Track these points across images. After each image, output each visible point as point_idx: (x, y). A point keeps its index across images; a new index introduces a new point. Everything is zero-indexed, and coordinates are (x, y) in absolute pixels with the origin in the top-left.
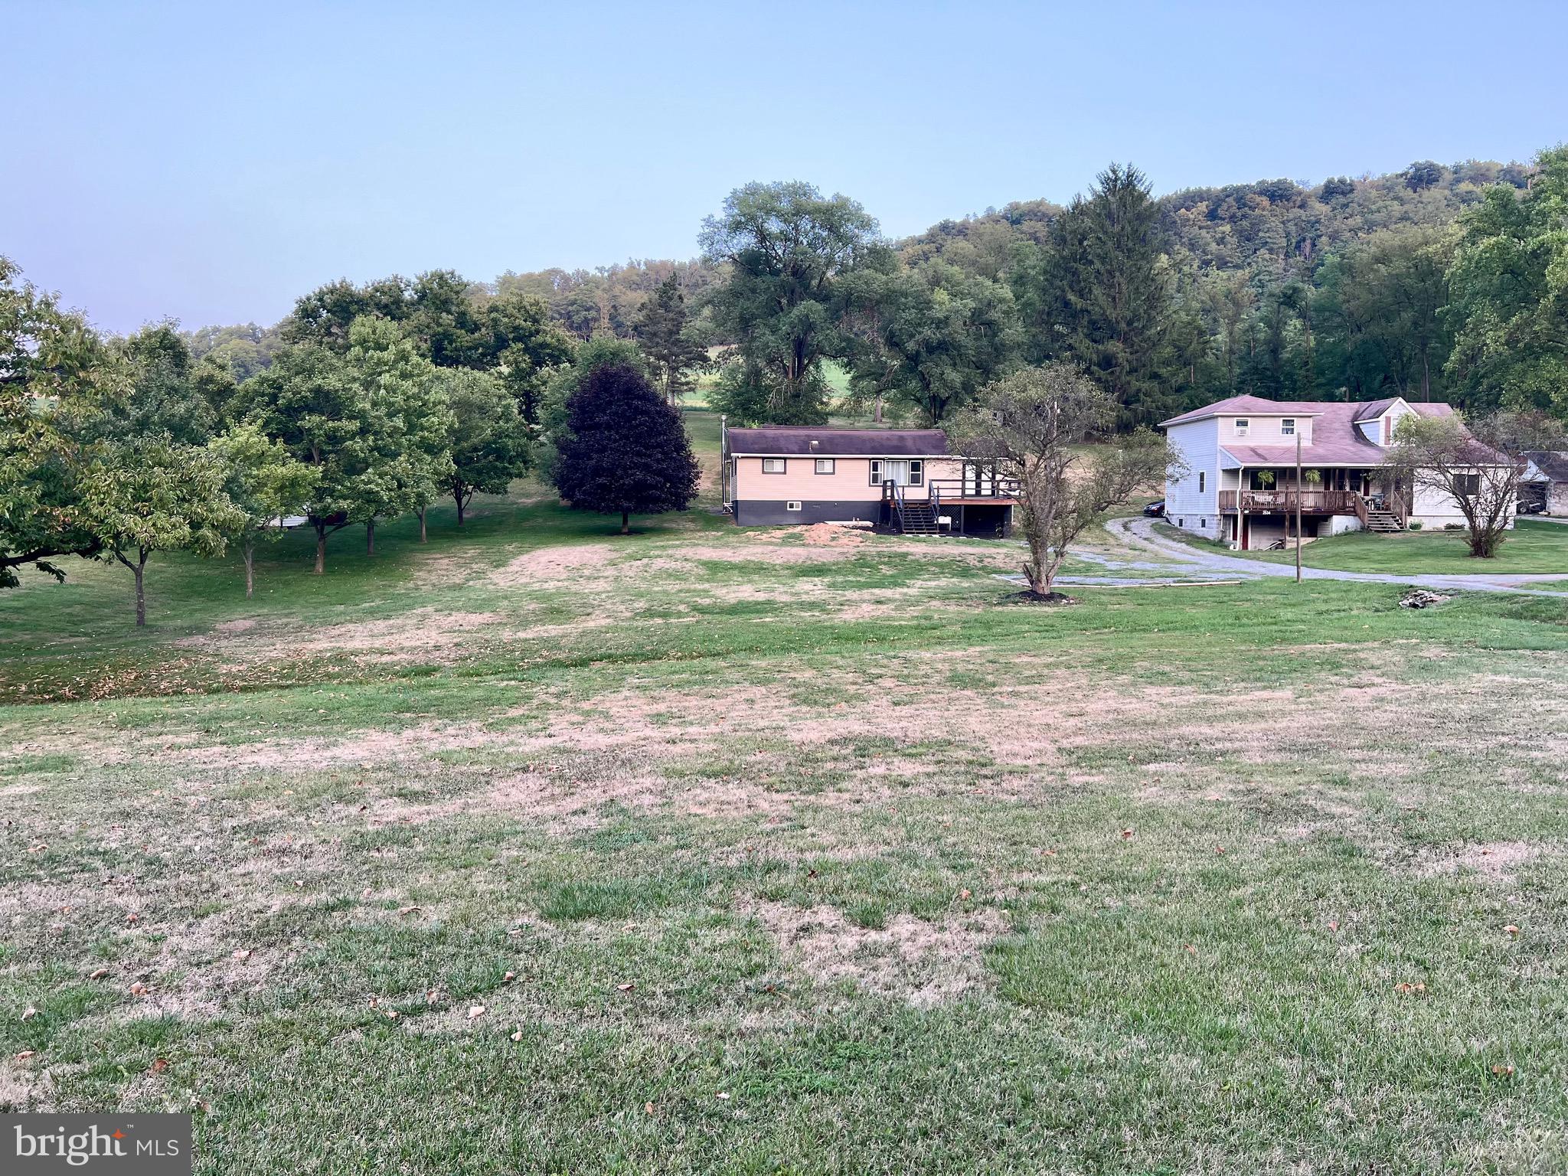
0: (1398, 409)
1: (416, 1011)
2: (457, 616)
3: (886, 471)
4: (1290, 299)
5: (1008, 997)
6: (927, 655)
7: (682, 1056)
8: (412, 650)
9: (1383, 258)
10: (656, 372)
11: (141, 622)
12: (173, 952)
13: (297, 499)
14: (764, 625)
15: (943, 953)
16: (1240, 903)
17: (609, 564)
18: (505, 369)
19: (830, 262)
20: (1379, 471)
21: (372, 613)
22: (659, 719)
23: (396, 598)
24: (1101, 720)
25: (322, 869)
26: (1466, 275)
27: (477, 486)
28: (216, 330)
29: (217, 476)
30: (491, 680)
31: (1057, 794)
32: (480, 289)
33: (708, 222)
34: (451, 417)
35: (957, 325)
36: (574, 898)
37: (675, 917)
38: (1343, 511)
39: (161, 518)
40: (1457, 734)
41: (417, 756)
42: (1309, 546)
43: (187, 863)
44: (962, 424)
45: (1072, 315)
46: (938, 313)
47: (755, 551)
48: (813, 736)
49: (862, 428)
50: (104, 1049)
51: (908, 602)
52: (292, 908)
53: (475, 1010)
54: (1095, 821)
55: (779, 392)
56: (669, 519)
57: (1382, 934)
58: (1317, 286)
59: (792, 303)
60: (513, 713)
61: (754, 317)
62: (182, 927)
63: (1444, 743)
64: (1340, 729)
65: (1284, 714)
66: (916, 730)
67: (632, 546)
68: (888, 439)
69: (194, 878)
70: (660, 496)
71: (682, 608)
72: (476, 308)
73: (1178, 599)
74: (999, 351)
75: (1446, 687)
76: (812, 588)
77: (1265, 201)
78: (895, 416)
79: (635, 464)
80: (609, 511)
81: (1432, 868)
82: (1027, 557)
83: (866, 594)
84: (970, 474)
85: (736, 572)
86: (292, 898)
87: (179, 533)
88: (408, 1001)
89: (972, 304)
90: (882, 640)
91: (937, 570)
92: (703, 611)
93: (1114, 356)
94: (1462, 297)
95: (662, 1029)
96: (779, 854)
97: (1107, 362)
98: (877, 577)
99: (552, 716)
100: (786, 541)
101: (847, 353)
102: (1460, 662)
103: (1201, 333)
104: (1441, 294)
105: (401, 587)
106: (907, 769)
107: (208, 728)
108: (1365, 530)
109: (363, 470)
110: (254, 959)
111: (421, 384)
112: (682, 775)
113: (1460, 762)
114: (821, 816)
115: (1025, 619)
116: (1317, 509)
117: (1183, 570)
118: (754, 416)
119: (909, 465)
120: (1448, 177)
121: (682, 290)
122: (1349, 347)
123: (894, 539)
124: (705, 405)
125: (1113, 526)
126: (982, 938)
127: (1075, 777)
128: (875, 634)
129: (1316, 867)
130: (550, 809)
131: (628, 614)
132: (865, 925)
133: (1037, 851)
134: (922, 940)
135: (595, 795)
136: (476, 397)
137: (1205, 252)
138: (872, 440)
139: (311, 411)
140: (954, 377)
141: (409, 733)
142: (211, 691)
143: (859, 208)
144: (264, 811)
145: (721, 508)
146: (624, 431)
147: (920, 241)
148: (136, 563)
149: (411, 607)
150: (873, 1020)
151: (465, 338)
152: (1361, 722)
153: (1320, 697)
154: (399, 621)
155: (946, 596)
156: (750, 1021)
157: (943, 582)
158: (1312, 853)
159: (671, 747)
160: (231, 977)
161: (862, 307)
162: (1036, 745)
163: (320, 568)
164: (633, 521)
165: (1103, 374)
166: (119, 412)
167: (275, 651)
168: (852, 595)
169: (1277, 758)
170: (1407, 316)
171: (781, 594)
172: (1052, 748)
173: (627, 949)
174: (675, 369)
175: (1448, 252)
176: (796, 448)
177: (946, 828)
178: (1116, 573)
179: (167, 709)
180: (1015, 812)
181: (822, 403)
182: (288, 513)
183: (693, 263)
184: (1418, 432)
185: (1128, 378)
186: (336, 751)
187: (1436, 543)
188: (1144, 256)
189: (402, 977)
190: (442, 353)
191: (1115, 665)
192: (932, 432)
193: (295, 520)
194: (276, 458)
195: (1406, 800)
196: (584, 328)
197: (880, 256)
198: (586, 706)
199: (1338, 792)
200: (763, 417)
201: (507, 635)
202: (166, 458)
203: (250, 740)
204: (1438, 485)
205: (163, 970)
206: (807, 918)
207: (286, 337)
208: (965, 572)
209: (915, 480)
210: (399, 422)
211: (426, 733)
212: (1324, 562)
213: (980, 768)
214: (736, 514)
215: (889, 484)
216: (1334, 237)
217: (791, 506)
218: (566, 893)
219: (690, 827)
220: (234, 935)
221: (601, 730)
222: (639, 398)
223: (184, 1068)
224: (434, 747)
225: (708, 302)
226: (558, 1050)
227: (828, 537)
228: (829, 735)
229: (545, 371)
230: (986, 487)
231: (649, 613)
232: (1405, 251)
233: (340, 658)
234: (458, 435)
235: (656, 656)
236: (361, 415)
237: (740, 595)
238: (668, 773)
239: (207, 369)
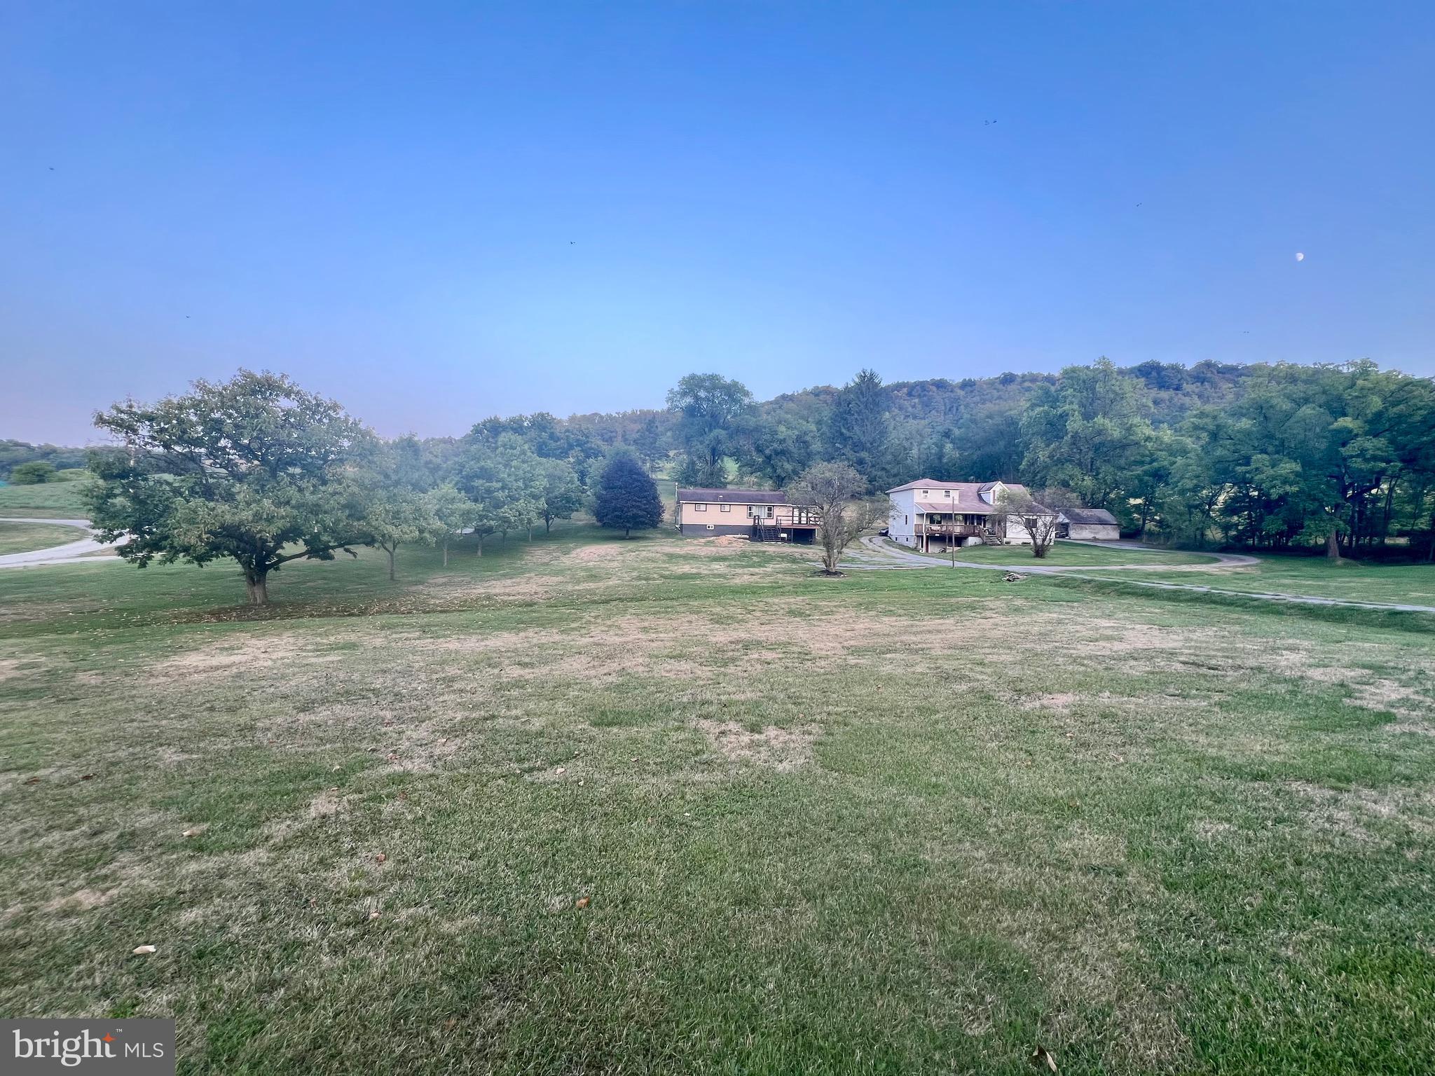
0: (999, 487)
1: (531, 770)
2: (545, 578)
3: (755, 511)
4: (947, 434)
5: (827, 767)
6: (776, 601)
7: (665, 795)
8: (524, 594)
9: (990, 417)
10: (644, 462)
11: (392, 578)
12: (408, 739)
13: (470, 520)
14: (696, 585)
15: (792, 745)
16: (937, 722)
17: (619, 554)
18: (572, 460)
19: (729, 411)
20: (990, 516)
21: (504, 576)
22: (645, 630)
23: (515, 569)
24: (862, 633)
25: (481, 699)
26: (1029, 425)
27: (556, 515)
28: (433, 439)
29: (432, 508)
30: (563, 610)
31: (844, 668)
32: (560, 422)
33: (671, 391)
34: (545, 482)
35: (790, 442)
36: (607, 716)
37: (658, 726)
38: (974, 535)
39: (405, 527)
40: (1034, 641)
41: (526, 645)
42: (958, 551)
43: (414, 695)
44: (792, 489)
45: (845, 439)
46: (781, 437)
47: (691, 549)
48: (722, 639)
49: (743, 490)
50: (374, 787)
51: (766, 575)
52: (466, 718)
53: (560, 770)
54: (863, 681)
55: (703, 472)
56: (649, 533)
57: (1007, 737)
58: (959, 428)
59: (710, 430)
60: (573, 625)
61: (692, 436)
62: (413, 727)
63: (1028, 646)
64: (978, 638)
65: (950, 631)
66: (772, 637)
67: (631, 545)
68: (756, 496)
69: (418, 703)
70: (645, 521)
71: (655, 576)
72: (558, 431)
73: (897, 575)
74: (809, 456)
75: (1027, 619)
76: (719, 567)
77: (934, 388)
78: (760, 485)
79: (633, 506)
80: (620, 528)
81: (1029, 705)
82: (825, 554)
83: (746, 570)
84: (796, 513)
85: (682, 559)
86: (467, 714)
87: (414, 534)
88: (526, 765)
89: (797, 433)
90: (754, 593)
91: (780, 560)
92: (665, 577)
93: (864, 459)
94: (1027, 435)
95: (654, 781)
96: (708, 696)
97: (861, 462)
98: (751, 562)
99: (592, 627)
100: (706, 544)
101: (737, 455)
102: (1032, 607)
103: (905, 449)
104: (1016, 433)
105: (519, 564)
106: (769, 656)
107: (424, 630)
108: (984, 544)
109: (502, 507)
110: (448, 742)
111: (531, 466)
112: (657, 657)
113: (1037, 655)
114: (727, 678)
115: (824, 584)
116: (961, 534)
117: (897, 561)
118: (691, 484)
119: (766, 508)
120: (1019, 380)
121: (657, 423)
122: (975, 457)
123: (759, 544)
124: (667, 478)
125: (865, 540)
126: (811, 738)
127: (852, 660)
128: (752, 590)
129: (972, 704)
130: (593, 672)
131: (629, 579)
132: (752, 731)
133: (835, 696)
134: (781, 739)
135: (615, 666)
136: (558, 473)
137: (906, 412)
138: (748, 496)
139: (478, 478)
140: (788, 467)
141: (522, 634)
142: (425, 612)
143: (743, 387)
144: (452, 671)
145: (675, 528)
146: (628, 490)
147: (771, 403)
148: (391, 550)
149: (523, 573)
150: (759, 778)
151: (553, 444)
152: (988, 635)
153: (967, 623)
154: (518, 580)
155: (784, 573)
156: (698, 777)
157: (784, 565)
158: (970, 698)
159: (651, 643)
160: (437, 752)
161: (744, 433)
162: (831, 645)
163: (479, 553)
164: (631, 533)
165: (859, 468)
166: (387, 476)
167: (458, 593)
168: (739, 571)
169: (949, 652)
170: (1002, 443)
171: (704, 570)
172: (839, 646)
173: (634, 741)
174: (653, 461)
175: (1021, 414)
176: (711, 499)
177: (790, 685)
178: (866, 562)
179: (405, 621)
180: (823, 677)
181: (724, 478)
182: (465, 526)
183: (663, 411)
184: (1008, 498)
185: (871, 470)
186: (487, 643)
187: (1018, 551)
188: (878, 412)
189: (522, 753)
190: (542, 451)
191: (869, 607)
192: (777, 493)
193: (469, 530)
194: (460, 500)
195: (1014, 673)
196: (610, 441)
197: (753, 409)
198: (609, 623)
199: (979, 669)
200: (695, 484)
201: (570, 587)
202: (408, 498)
203: (444, 636)
204: (1018, 523)
205: (403, 748)
206: (723, 727)
207: (467, 442)
208: (794, 561)
209: (770, 515)
210: (521, 484)
211: (531, 634)
212: (965, 559)
213: (804, 656)
214: (681, 531)
215: (757, 517)
216: (967, 406)
217: (709, 527)
218: (603, 713)
219: (663, 682)
220: (438, 731)
221: (617, 635)
222: (635, 474)
223: (415, 797)
224: (535, 641)
225: (670, 430)
226: (604, 791)
227: (727, 542)
228: (730, 639)
229: (591, 460)
230: (804, 520)
232: (1001, 413)
233: (489, 598)
234: (548, 490)
235: (643, 599)
236: (502, 480)
237: (684, 570)
238: (650, 656)
239: (430, 457)
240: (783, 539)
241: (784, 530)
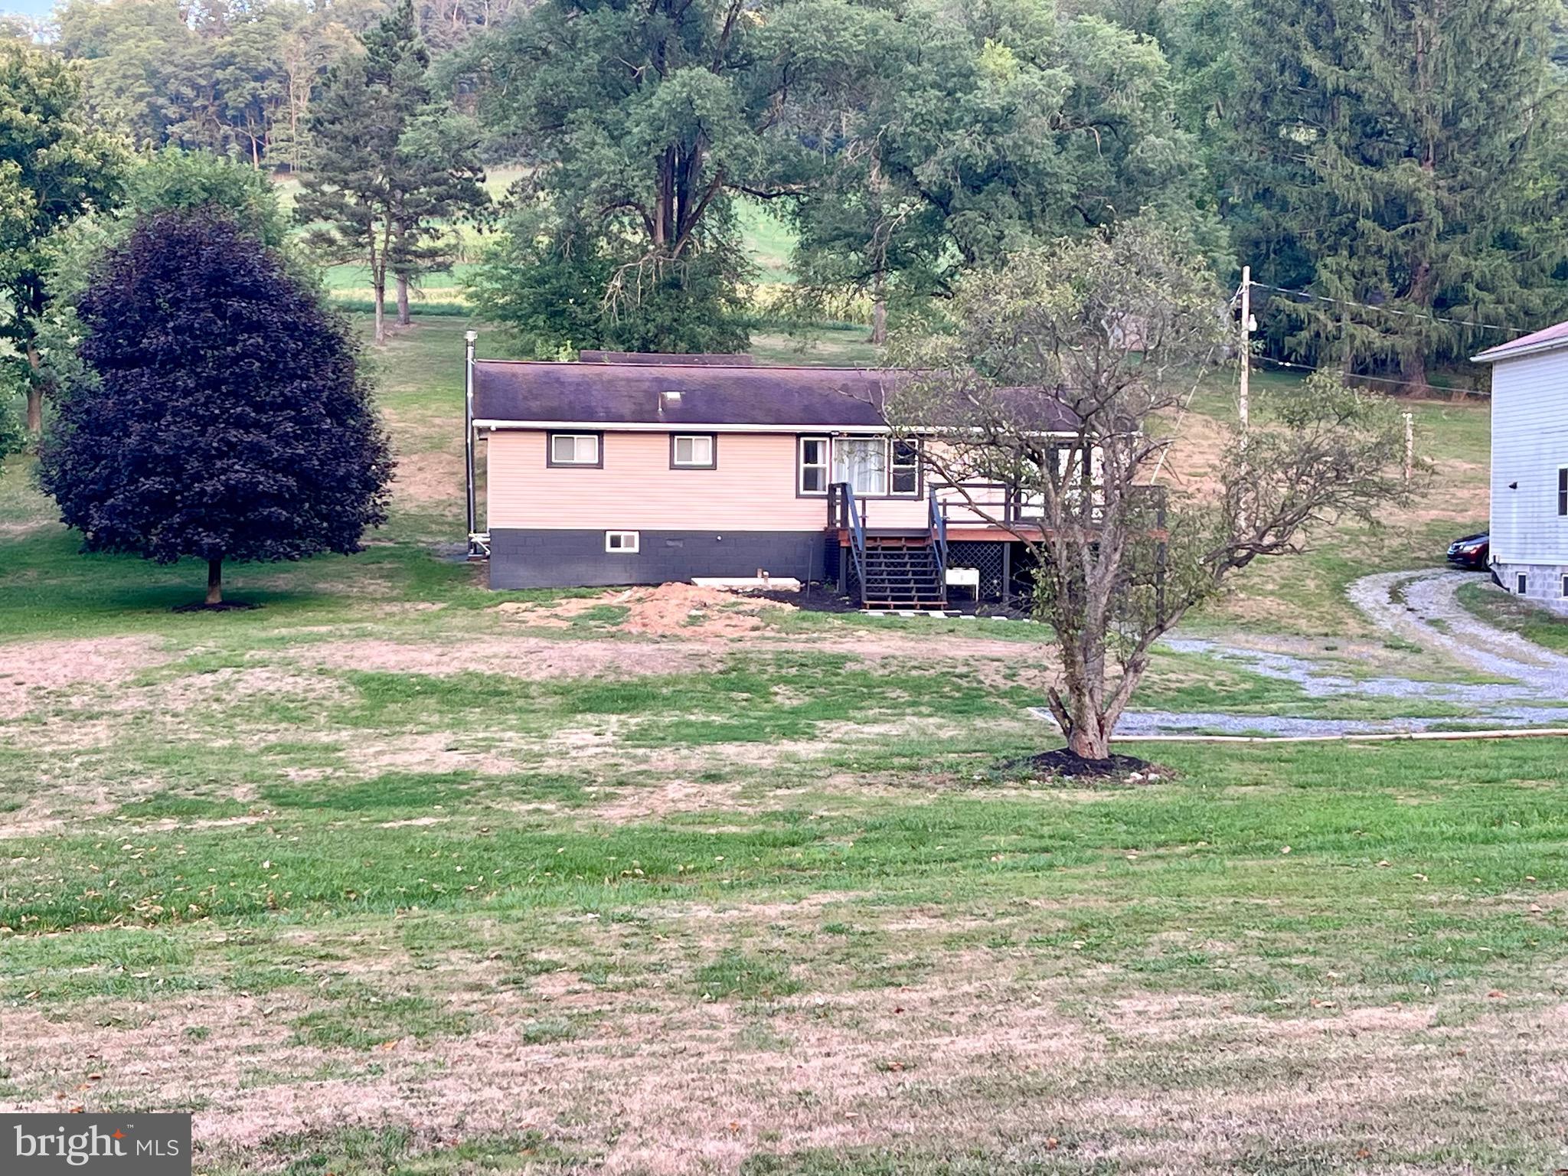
3: (833, 464)
6: (699, 914)
17: (138, 683)
35: (1035, 125)
45: (1317, 102)
46: (989, 98)
47: (489, 652)
55: (629, 274)
59: (657, 73)
68: (845, 388)
70: (289, 520)
71: (242, 792)
73: (1397, 771)
76: (586, 743)
79: (231, 446)
80: (168, 554)
83: (700, 756)
85: (432, 702)
89: (1069, 79)
90: (654, 871)
91: (905, 696)
92: (286, 799)
93: (1410, 196)
97: (1396, 211)
98: (758, 714)
100: (579, 629)
115: (1014, 821)
117: (1472, 698)
119: (888, 451)
123: (835, 621)
125: (1367, 592)
128: (647, 857)
131: (106, 808)
138: (806, 390)
145: (465, 546)
146: (209, 370)
155: (876, 764)
157: (903, 726)
164: (236, 578)
165: (1385, 238)
168: (665, 757)
171: (502, 759)
174: (407, 222)
176: (627, 408)
178: (1314, 706)
181: (733, 301)
185: (1444, 247)
191: (1106, 940)
208: (966, 702)
209: (902, 483)
214: (491, 563)
215: (839, 492)
217: (615, 542)
222: (244, 293)
227: (682, 616)
231: (159, 805)
235: (102, 913)
237: (402, 758)
240: (959, 597)
241: (963, 552)
